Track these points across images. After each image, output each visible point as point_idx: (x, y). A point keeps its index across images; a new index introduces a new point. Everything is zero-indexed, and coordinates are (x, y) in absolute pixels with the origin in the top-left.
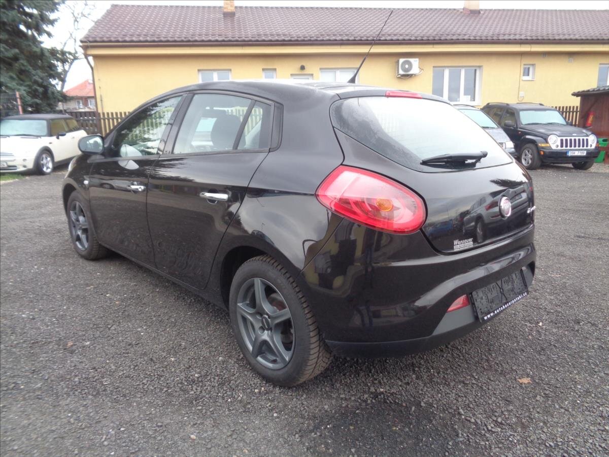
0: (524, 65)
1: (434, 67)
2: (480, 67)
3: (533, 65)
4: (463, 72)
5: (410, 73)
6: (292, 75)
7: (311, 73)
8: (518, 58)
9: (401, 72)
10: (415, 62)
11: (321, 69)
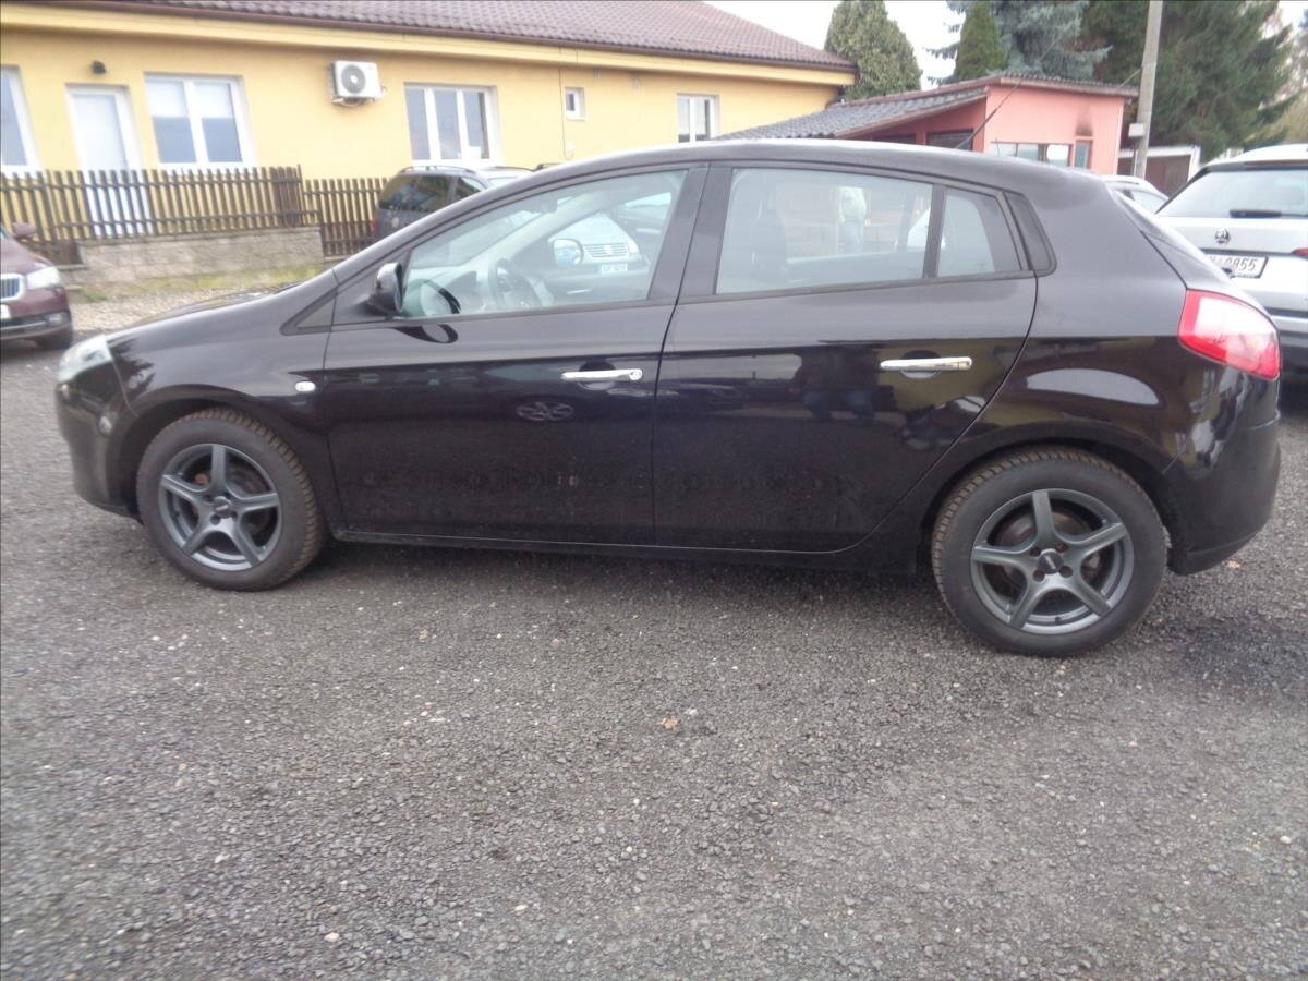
0: (567, 88)
1: (406, 84)
2: (491, 88)
3: (580, 90)
4: (460, 96)
5: (362, 94)
6: (70, 85)
7: (122, 82)
8: (555, 75)
9: (344, 92)
10: (369, 69)
11: (148, 74)
